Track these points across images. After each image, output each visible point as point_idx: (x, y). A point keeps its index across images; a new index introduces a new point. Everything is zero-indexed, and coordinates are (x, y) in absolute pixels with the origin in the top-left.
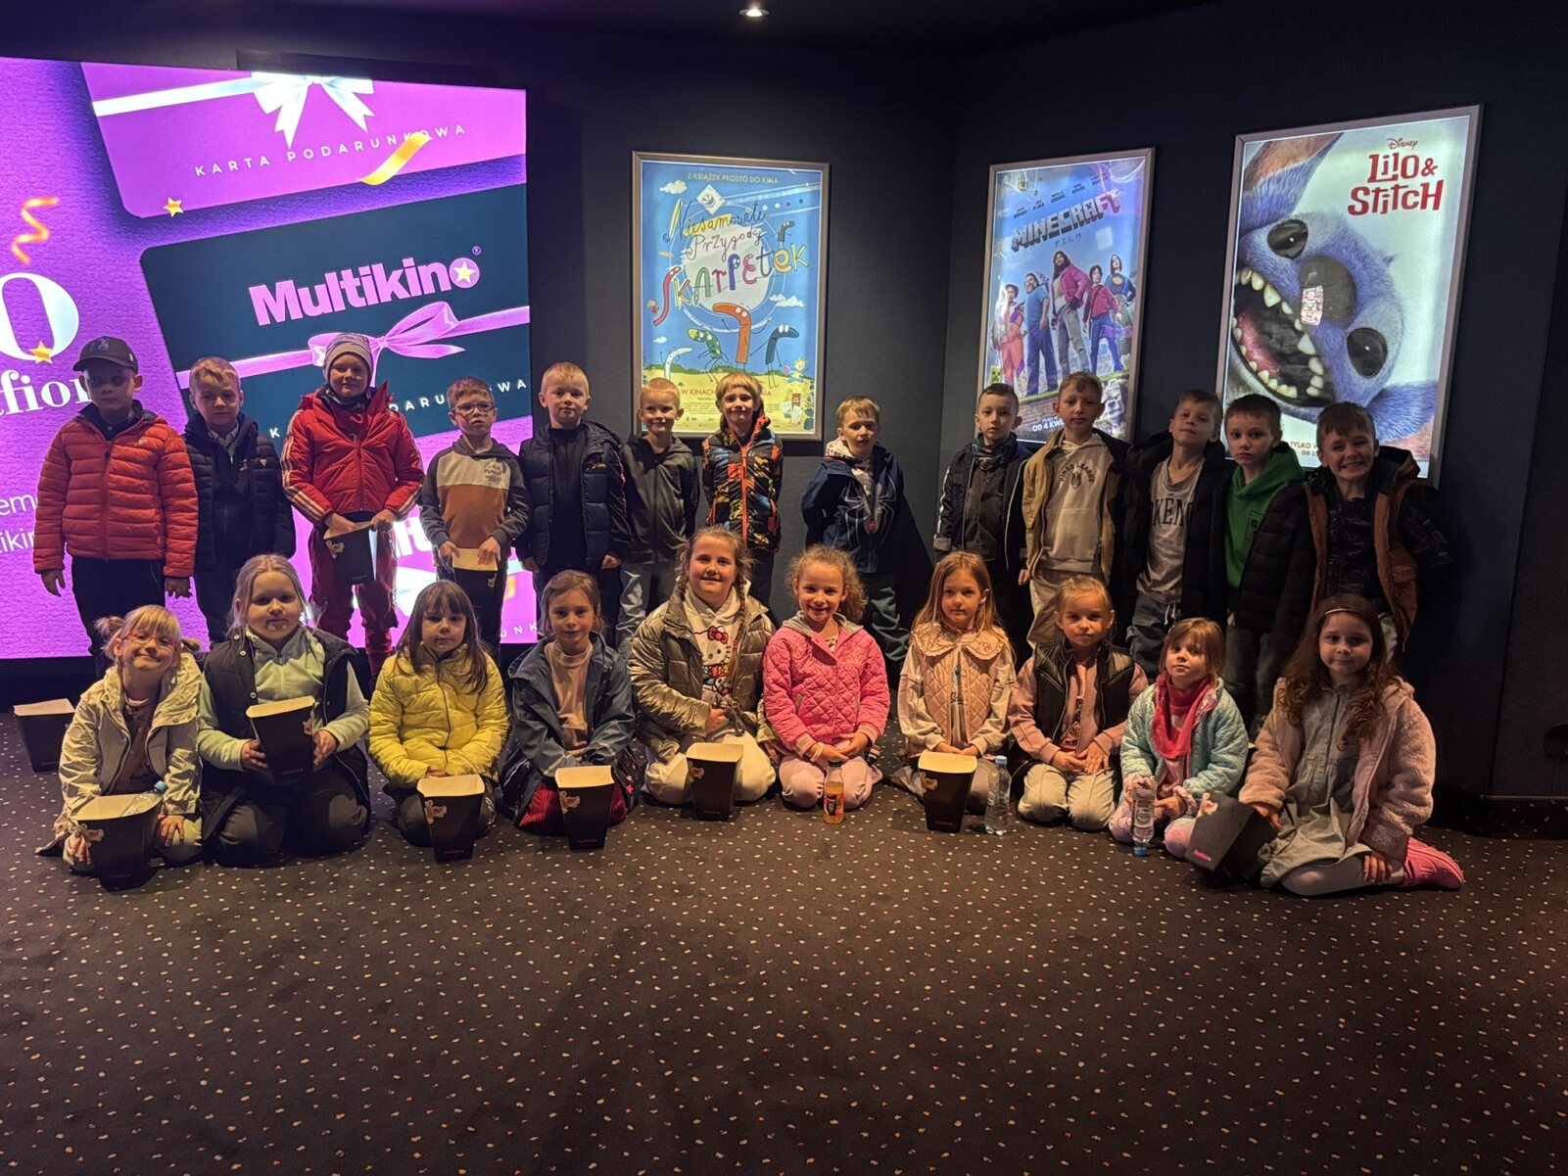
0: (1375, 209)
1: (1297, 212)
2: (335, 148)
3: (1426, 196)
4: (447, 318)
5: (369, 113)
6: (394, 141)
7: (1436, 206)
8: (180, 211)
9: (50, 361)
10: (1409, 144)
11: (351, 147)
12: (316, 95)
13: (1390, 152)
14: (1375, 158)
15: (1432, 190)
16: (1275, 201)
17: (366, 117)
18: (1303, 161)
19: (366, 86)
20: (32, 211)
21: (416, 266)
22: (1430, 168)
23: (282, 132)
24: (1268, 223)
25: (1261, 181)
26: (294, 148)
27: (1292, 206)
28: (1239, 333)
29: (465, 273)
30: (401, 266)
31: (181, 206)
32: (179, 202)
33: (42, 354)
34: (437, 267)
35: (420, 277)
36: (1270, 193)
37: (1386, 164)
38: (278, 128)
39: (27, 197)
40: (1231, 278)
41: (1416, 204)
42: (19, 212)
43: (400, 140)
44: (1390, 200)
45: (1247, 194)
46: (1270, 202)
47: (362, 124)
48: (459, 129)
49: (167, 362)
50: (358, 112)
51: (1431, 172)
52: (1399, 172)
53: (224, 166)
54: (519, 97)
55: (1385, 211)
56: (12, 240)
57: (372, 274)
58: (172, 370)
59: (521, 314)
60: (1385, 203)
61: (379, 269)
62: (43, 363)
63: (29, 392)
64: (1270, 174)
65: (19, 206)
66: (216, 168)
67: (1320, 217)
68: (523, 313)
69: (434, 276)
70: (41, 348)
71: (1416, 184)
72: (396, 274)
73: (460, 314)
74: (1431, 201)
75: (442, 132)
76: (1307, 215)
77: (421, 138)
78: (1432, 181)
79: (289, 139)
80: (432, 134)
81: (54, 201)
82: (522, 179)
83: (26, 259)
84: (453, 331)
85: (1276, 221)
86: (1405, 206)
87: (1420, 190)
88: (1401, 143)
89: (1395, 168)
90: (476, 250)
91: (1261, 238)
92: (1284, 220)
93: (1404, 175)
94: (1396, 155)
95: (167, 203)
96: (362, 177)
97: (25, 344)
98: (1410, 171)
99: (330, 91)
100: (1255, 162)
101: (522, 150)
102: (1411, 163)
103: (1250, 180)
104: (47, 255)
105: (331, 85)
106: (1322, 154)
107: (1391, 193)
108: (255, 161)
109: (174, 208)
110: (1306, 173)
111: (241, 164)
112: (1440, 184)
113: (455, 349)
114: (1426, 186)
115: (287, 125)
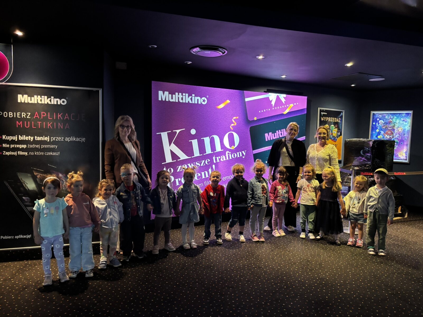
2: (280, 107)
5: (285, 101)
9: (234, 149)
11: (282, 107)
12: (278, 98)
19: (285, 95)
20: (234, 120)
26: (274, 107)
32: (256, 118)
33: (233, 148)
39: (234, 117)
42: (232, 120)
43: (289, 105)
48: (297, 104)
49: (251, 149)
50: (283, 100)
53: (263, 111)
54: (306, 98)
56: (230, 125)
57: (283, 131)
58: (252, 150)
62: (233, 149)
63: (230, 155)
65: (232, 118)
68: (303, 138)
70: (233, 147)
75: (295, 104)
77: (292, 105)
79: (273, 105)
81: (238, 117)
82: (306, 112)
83: (232, 129)
95: (254, 118)
96: (283, 112)
97: (231, 146)
99: (280, 96)
101: (306, 107)
104: (235, 128)
105: (280, 95)
108: (268, 110)
115: (273, 103)
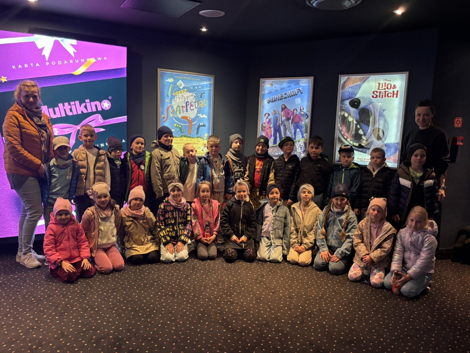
0: (379, 97)
1: (357, 96)
2: (63, 62)
3: (394, 94)
4: (100, 119)
5: (75, 51)
6: (83, 61)
7: (397, 97)
8: (6, 80)
10: (389, 80)
11: (68, 62)
12: (57, 44)
13: (384, 82)
14: (379, 84)
15: (395, 93)
16: (351, 93)
17: (74, 52)
18: (358, 83)
19: (74, 42)
21: (90, 102)
22: (395, 87)
23: (44, 56)
24: (349, 99)
25: (347, 87)
26: (48, 61)
27: (356, 95)
28: (341, 128)
29: (106, 105)
30: (85, 102)
31: (6, 79)
32: (6, 77)
34: (97, 103)
35: (91, 106)
36: (349, 91)
37: (382, 85)
38: (43, 54)
40: (339, 113)
41: (391, 96)
43: (86, 61)
44: (384, 95)
45: (343, 91)
46: (349, 93)
47: (73, 55)
48: (105, 58)
50: (71, 51)
51: (395, 88)
52: (386, 87)
53: (23, 66)
54: (124, 49)
55: (382, 97)
57: (75, 104)
59: (124, 119)
60: (382, 95)
61: (77, 103)
64: (349, 86)
66: (20, 66)
67: (364, 98)
68: (125, 118)
69: (96, 105)
71: (391, 91)
72: (83, 105)
73: (104, 118)
74: (395, 96)
75: (100, 59)
76: (360, 97)
77: (92, 60)
78: (395, 90)
79: (47, 58)
80: (96, 59)
82: (125, 75)
84: (102, 124)
85: (351, 98)
86: (388, 96)
87: (392, 93)
88: (386, 80)
89: (385, 86)
90: (110, 97)
91: (347, 102)
92: (354, 98)
93: (387, 88)
94: (385, 83)
96: (71, 72)
98: (389, 87)
99: (62, 43)
100: (345, 82)
101: (125, 66)
102: (389, 85)
103: (344, 87)
105: (62, 41)
106: (364, 82)
107: (384, 93)
108: (34, 65)
109: (4, 79)
110: (360, 86)
111: (29, 66)
112: (397, 91)
113: (102, 130)
114: (394, 92)
115: (47, 53)
